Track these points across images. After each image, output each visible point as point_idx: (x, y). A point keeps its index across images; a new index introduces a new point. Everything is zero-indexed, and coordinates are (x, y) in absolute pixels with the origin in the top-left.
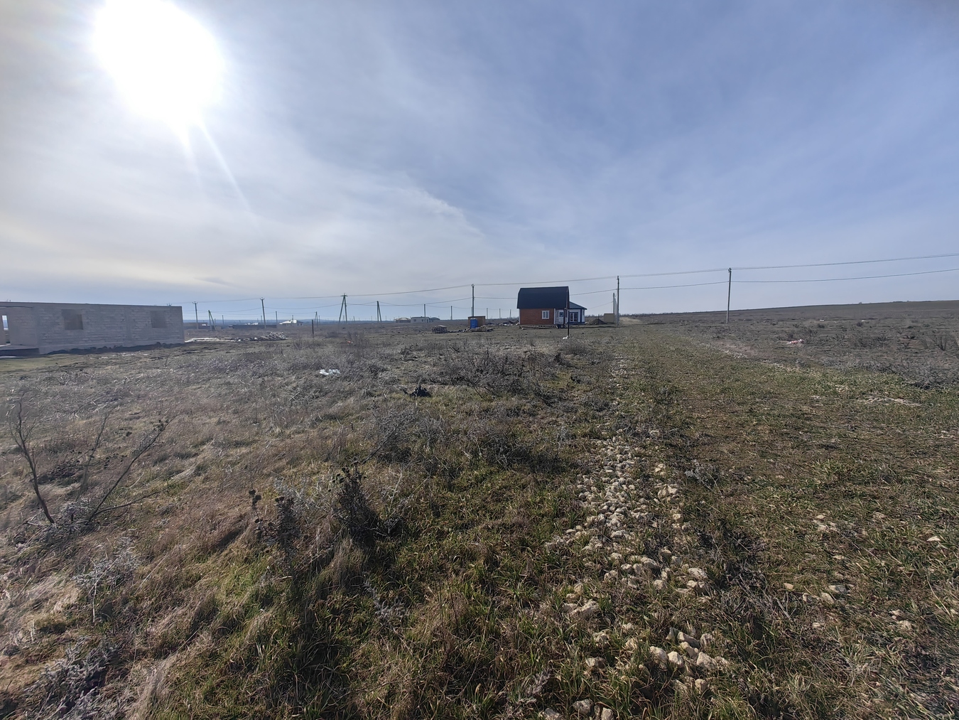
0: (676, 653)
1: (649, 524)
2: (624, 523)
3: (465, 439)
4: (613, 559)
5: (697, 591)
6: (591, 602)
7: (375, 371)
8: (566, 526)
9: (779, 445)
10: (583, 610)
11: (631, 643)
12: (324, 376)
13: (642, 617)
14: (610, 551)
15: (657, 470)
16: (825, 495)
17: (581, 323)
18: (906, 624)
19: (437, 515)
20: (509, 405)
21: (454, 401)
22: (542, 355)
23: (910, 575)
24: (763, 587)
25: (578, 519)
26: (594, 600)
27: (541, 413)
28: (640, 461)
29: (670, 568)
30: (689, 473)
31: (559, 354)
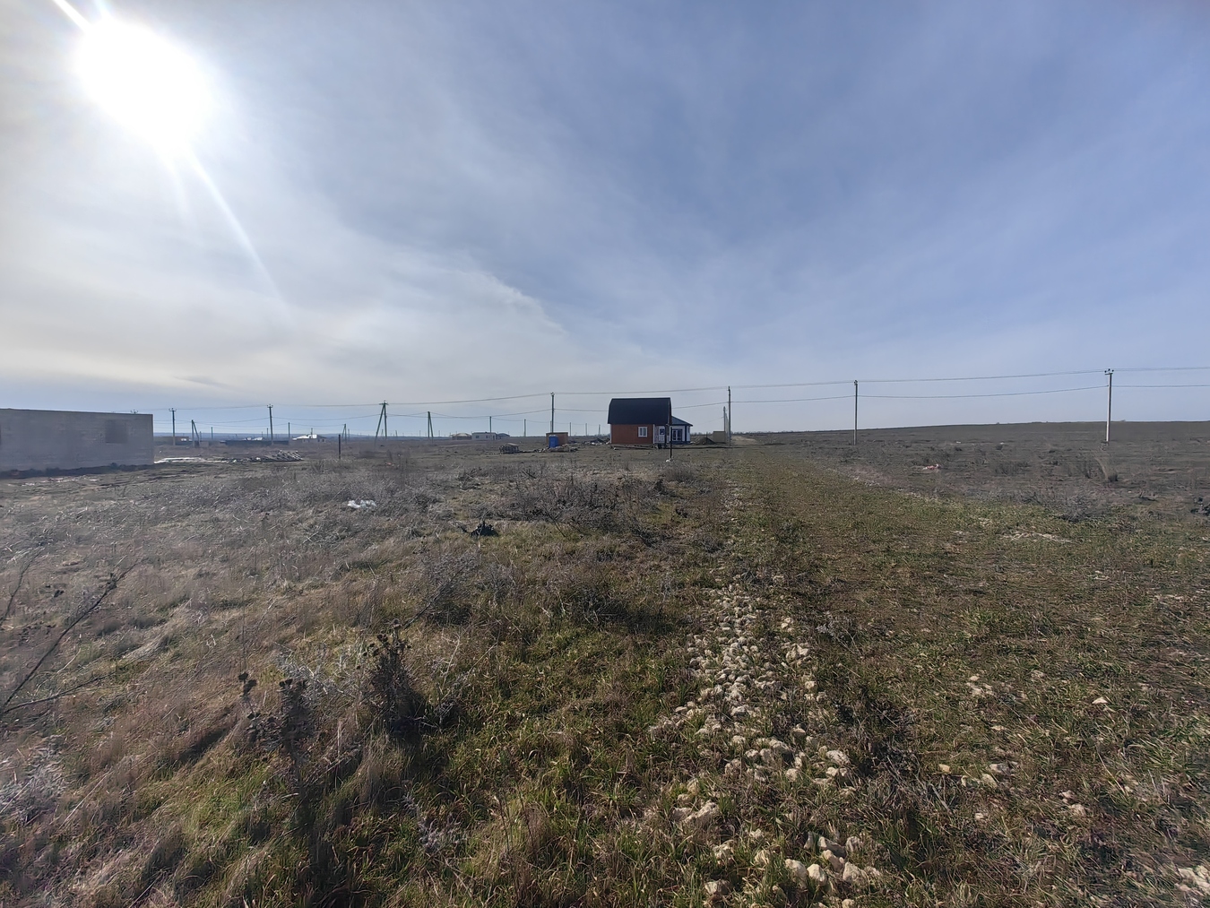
0: (817, 866)
1: (777, 696)
2: (747, 696)
3: (543, 591)
4: (736, 745)
5: (840, 781)
6: (709, 804)
7: (423, 502)
8: (675, 703)
9: (922, 591)
10: (699, 815)
11: (761, 856)
12: (353, 509)
13: (774, 820)
14: (730, 733)
15: (784, 625)
16: (979, 651)
17: (686, 442)
18: (1078, 809)
19: (507, 695)
20: (599, 545)
21: (529, 541)
22: (640, 482)
23: (1077, 746)
24: (915, 771)
25: (690, 694)
26: (713, 801)
27: (640, 556)
28: (763, 615)
29: (805, 752)
30: (821, 629)
31: (661, 481)
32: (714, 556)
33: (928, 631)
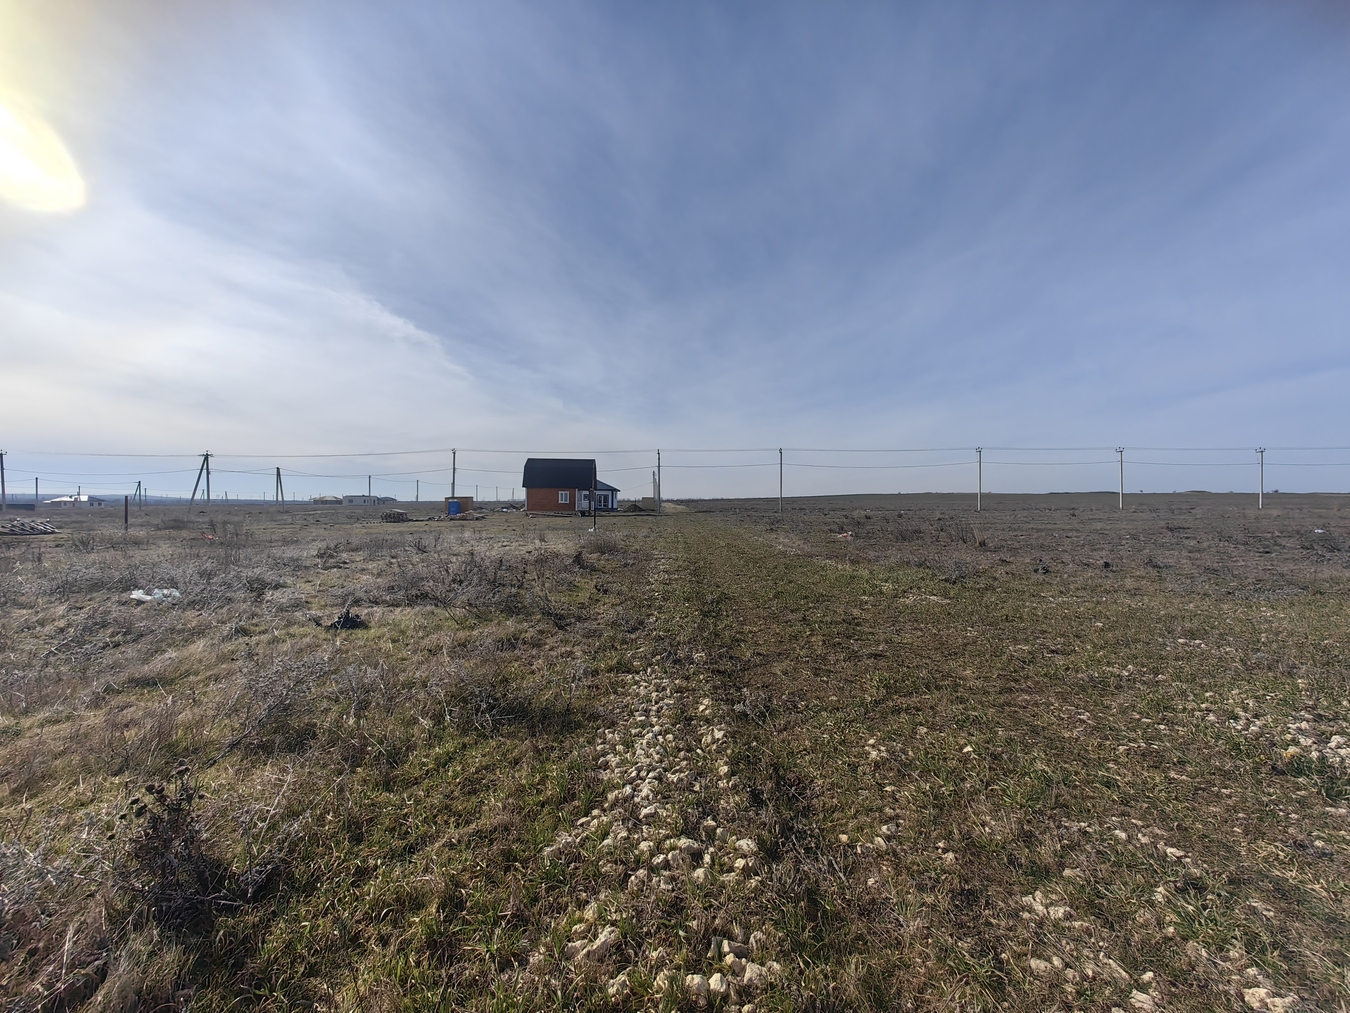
0: (719, 975)
1: (690, 788)
2: (658, 793)
3: (422, 696)
4: (642, 852)
5: (747, 872)
6: (608, 929)
7: (258, 588)
8: (578, 814)
9: (832, 658)
10: (595, 947)
11: (661, 980)
12: (140, 602)
13: (677, 933)
14: (638, 839)
15: (702, 708)
16: (874, 715)
17: (612, 509)
18: (951, 857)
20: (501, 633)
21: (409, 633)
22: (557, 555)
23: (950, 795)
24: (817, 847)
25: (595, 800)
26: (612, 925)
27: (550, 642)
28: (681, 698)
29: (715, 846)
30: (738, 707)
31: (580, 553)
32: (633, 636)
33: (835, 698)
